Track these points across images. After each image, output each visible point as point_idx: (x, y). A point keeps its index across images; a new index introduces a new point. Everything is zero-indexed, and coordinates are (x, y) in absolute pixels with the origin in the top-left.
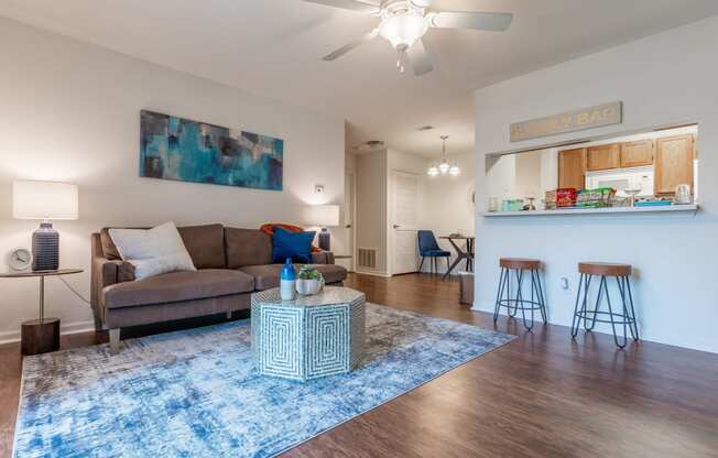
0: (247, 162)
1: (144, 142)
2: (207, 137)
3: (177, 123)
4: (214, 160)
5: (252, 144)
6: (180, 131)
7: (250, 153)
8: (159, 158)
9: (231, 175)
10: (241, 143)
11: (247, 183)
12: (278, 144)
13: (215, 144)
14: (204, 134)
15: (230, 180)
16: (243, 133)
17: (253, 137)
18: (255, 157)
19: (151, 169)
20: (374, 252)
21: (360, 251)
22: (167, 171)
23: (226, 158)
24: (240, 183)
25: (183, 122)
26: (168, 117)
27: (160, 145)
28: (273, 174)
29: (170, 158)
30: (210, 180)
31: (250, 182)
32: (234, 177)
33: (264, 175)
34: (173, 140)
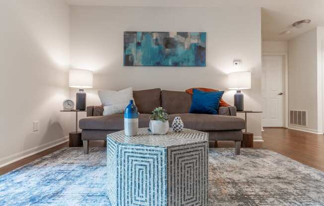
0: (180, 50)
1: (125, 48)
2: (157, 40)
3: (140, 35)
4: (161, 52)
5: (184, 38)
6: (142, 39)
7: (183, 44)
8: (132, 55)
9: (170, 60)
10: (176, 39)
11: (180, 64)
12: (202, 36)
13: (161, 42)
14: (155, 38)
15: (170, 63)
16: (179, 33)
17: (184, 35)
18: (186, 47)
19: (128, 61)
20: (304, 113)
21: (292, 112)
22: (135, 62)
23: (167, 50)
24: (176, 64)
25: (143, 33)
26: (136, 32)
27: (133, 47)
28: (199, 55)
29: (138, 55)
30: (158, 64)
31: (183, 62)
32: (172, 61)
33: (192, 57)
34: (139, 44)
